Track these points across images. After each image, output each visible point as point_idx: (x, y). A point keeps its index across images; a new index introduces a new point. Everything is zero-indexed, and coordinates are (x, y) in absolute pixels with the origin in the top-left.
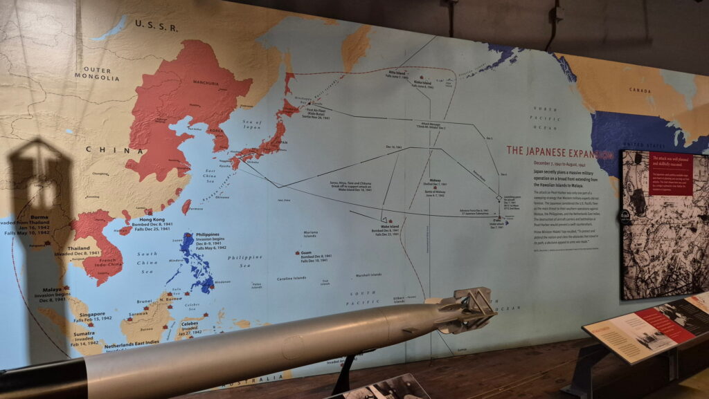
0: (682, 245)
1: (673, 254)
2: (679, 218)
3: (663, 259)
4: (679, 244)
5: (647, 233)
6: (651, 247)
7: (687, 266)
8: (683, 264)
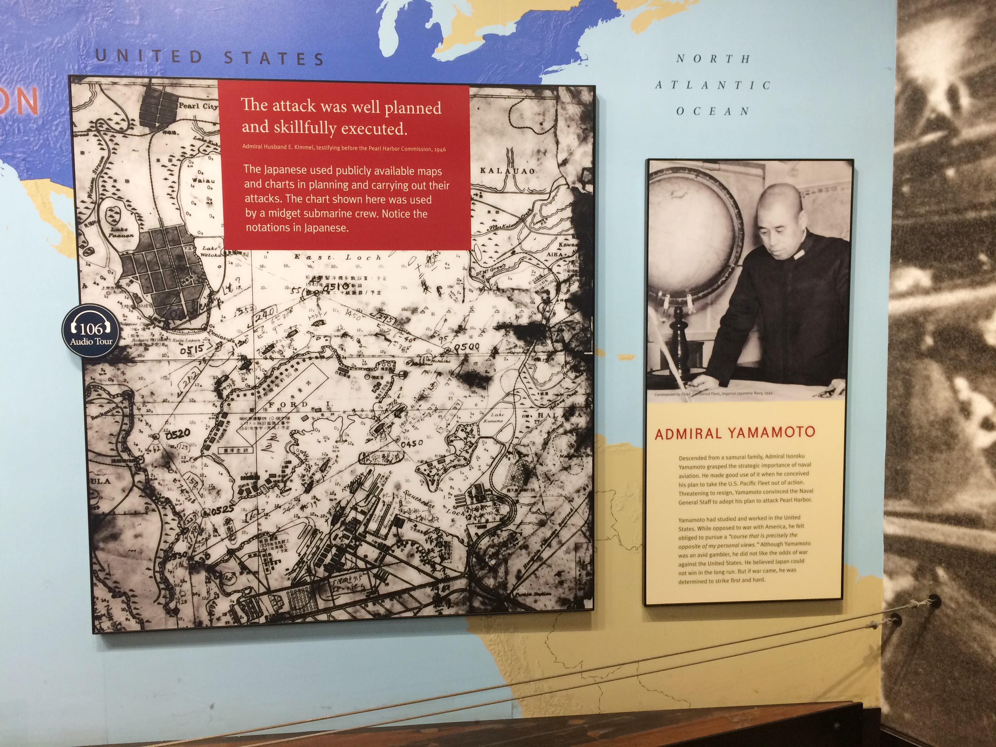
0: (413, 436)
1: (362, 469)
2: (393, 333)
3: (308, 489)
4: (396, 431)
5: (218, 391)
6: (238, 442)
7: (438, 511)
8: (415, 505)
